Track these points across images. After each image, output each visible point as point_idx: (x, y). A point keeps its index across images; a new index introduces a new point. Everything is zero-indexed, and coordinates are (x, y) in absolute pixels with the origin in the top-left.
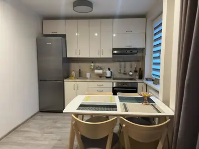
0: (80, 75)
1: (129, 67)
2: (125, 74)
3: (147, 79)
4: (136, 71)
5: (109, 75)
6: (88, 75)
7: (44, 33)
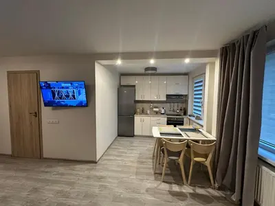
0: (143, 112)
1: (176, 107)
2: (174, 111)
3: (190, 116)
4: (181, 110)
5: (163, 112)
6: (148, 112)
7: (122, 84)
